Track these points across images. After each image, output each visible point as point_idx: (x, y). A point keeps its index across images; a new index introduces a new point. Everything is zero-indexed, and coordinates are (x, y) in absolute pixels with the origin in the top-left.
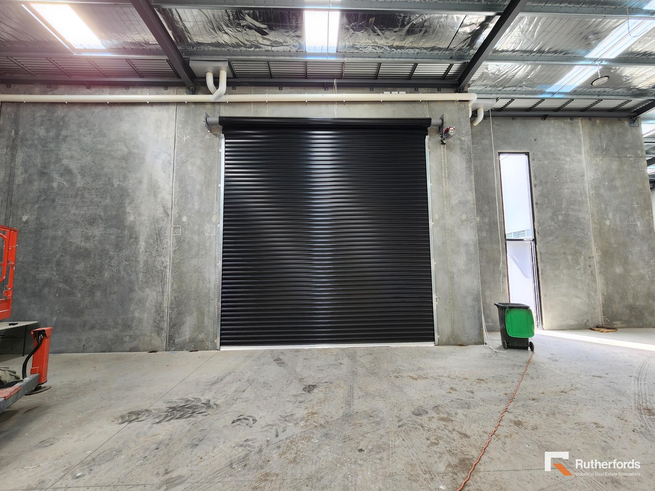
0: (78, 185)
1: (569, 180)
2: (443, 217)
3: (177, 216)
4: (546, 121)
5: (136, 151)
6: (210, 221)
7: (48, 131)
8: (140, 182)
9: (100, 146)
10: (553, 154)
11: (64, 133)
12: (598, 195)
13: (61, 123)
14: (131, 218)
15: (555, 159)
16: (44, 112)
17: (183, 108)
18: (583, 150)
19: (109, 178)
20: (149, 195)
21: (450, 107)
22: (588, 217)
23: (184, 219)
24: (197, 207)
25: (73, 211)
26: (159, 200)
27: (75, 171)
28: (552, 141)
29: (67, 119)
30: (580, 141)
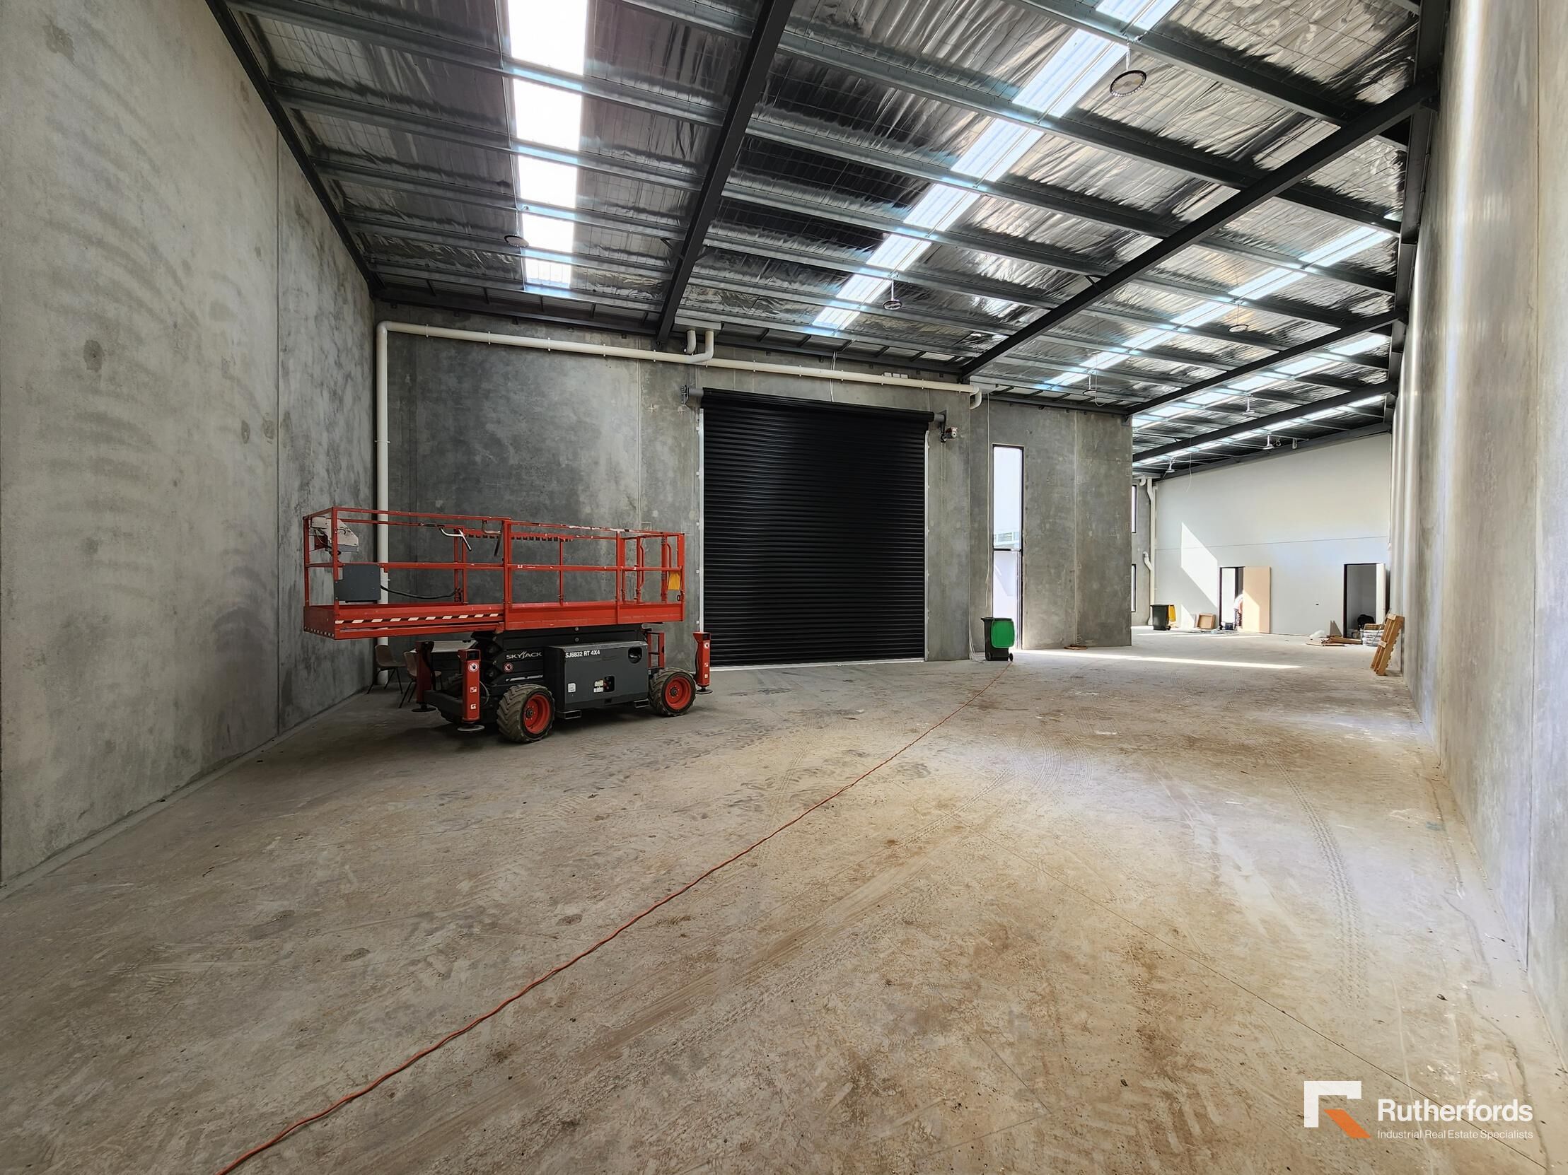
0: (511, 462)
1: (1059, 483)
2: (938, 524)
3: (646, 509)
4: (1043, 411)
5: (588, 420)
6: (687, 518)
7: (460, 381)
8: (596, 463)
9: (538, 409)
10: (1047, 451)
11: (485, 385)
12: (1085, 503)
13: (480, 371)
14: (587, 510)
15: (1049, 458)
16: (453, 352)
17: (648, 366)
18: (1076, 448)
19: (553, 455)
20: (609, 481)
21: (952, 398)
22: (1073, 526)
23: (655, 514)
24: (670, 499)
25: (507, 497)
26: (622, 488)
27: (506, 442)
28: (1047, 435)
29: (488, 366)
30: (1074, 438)
